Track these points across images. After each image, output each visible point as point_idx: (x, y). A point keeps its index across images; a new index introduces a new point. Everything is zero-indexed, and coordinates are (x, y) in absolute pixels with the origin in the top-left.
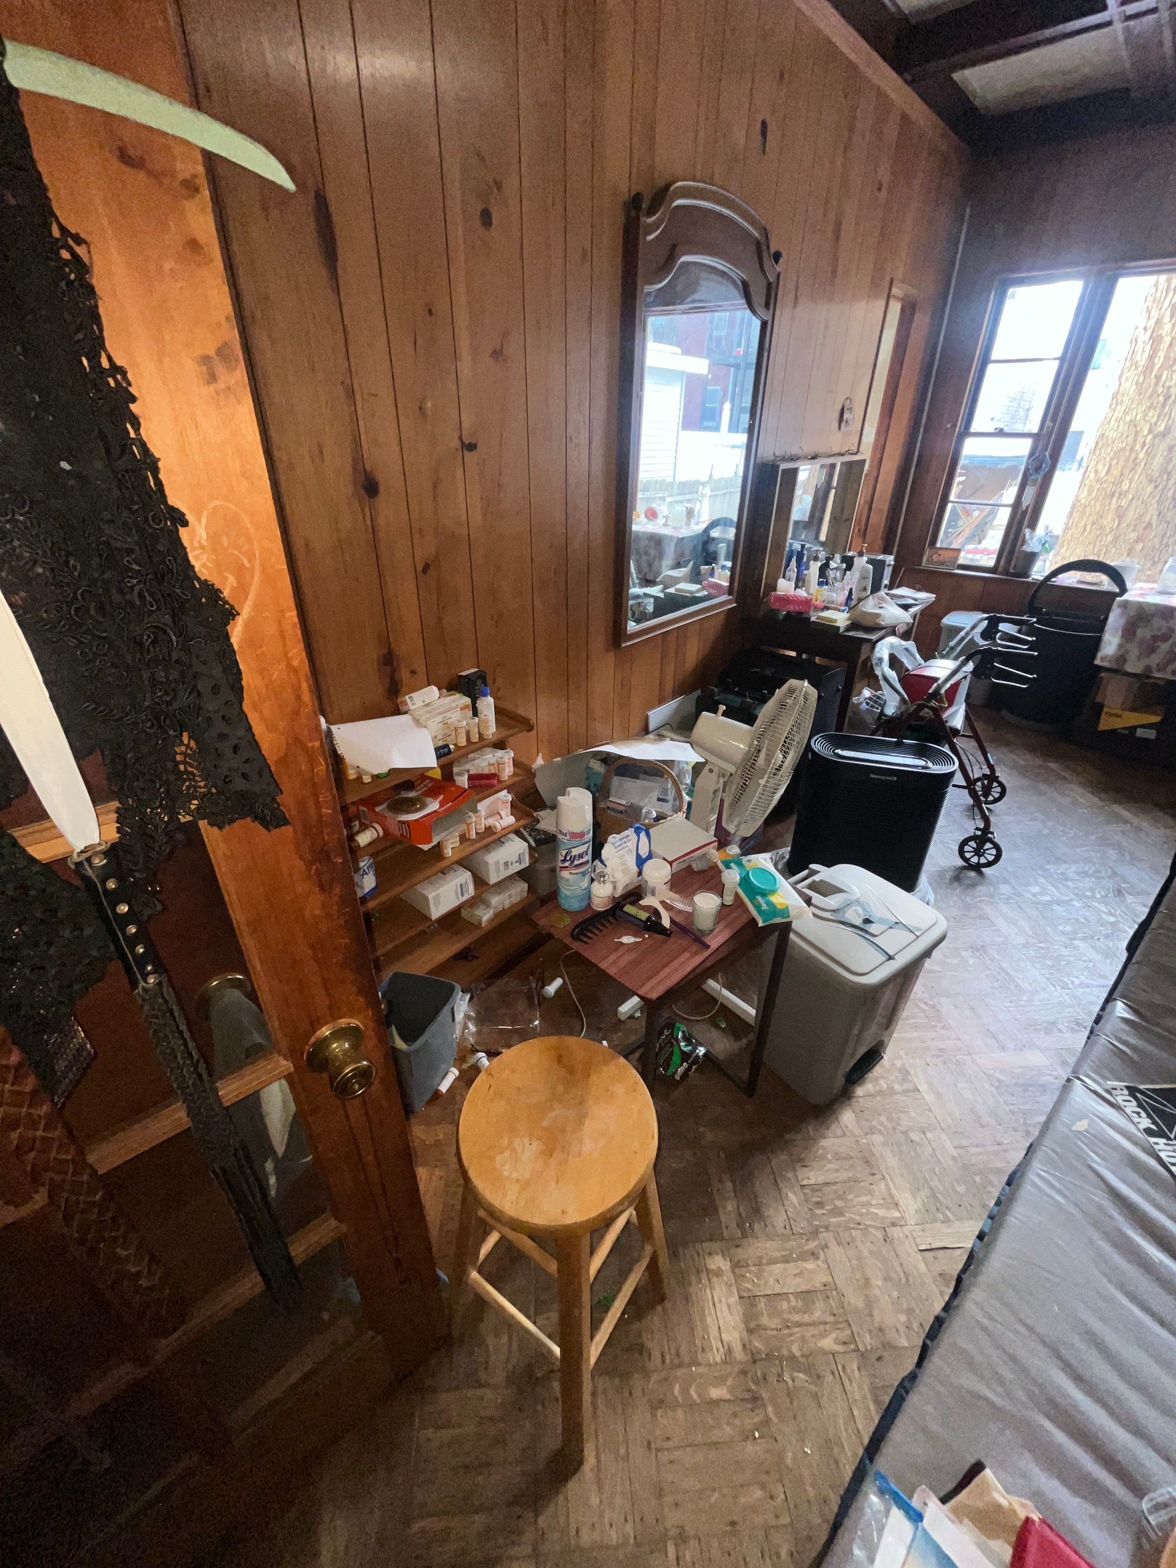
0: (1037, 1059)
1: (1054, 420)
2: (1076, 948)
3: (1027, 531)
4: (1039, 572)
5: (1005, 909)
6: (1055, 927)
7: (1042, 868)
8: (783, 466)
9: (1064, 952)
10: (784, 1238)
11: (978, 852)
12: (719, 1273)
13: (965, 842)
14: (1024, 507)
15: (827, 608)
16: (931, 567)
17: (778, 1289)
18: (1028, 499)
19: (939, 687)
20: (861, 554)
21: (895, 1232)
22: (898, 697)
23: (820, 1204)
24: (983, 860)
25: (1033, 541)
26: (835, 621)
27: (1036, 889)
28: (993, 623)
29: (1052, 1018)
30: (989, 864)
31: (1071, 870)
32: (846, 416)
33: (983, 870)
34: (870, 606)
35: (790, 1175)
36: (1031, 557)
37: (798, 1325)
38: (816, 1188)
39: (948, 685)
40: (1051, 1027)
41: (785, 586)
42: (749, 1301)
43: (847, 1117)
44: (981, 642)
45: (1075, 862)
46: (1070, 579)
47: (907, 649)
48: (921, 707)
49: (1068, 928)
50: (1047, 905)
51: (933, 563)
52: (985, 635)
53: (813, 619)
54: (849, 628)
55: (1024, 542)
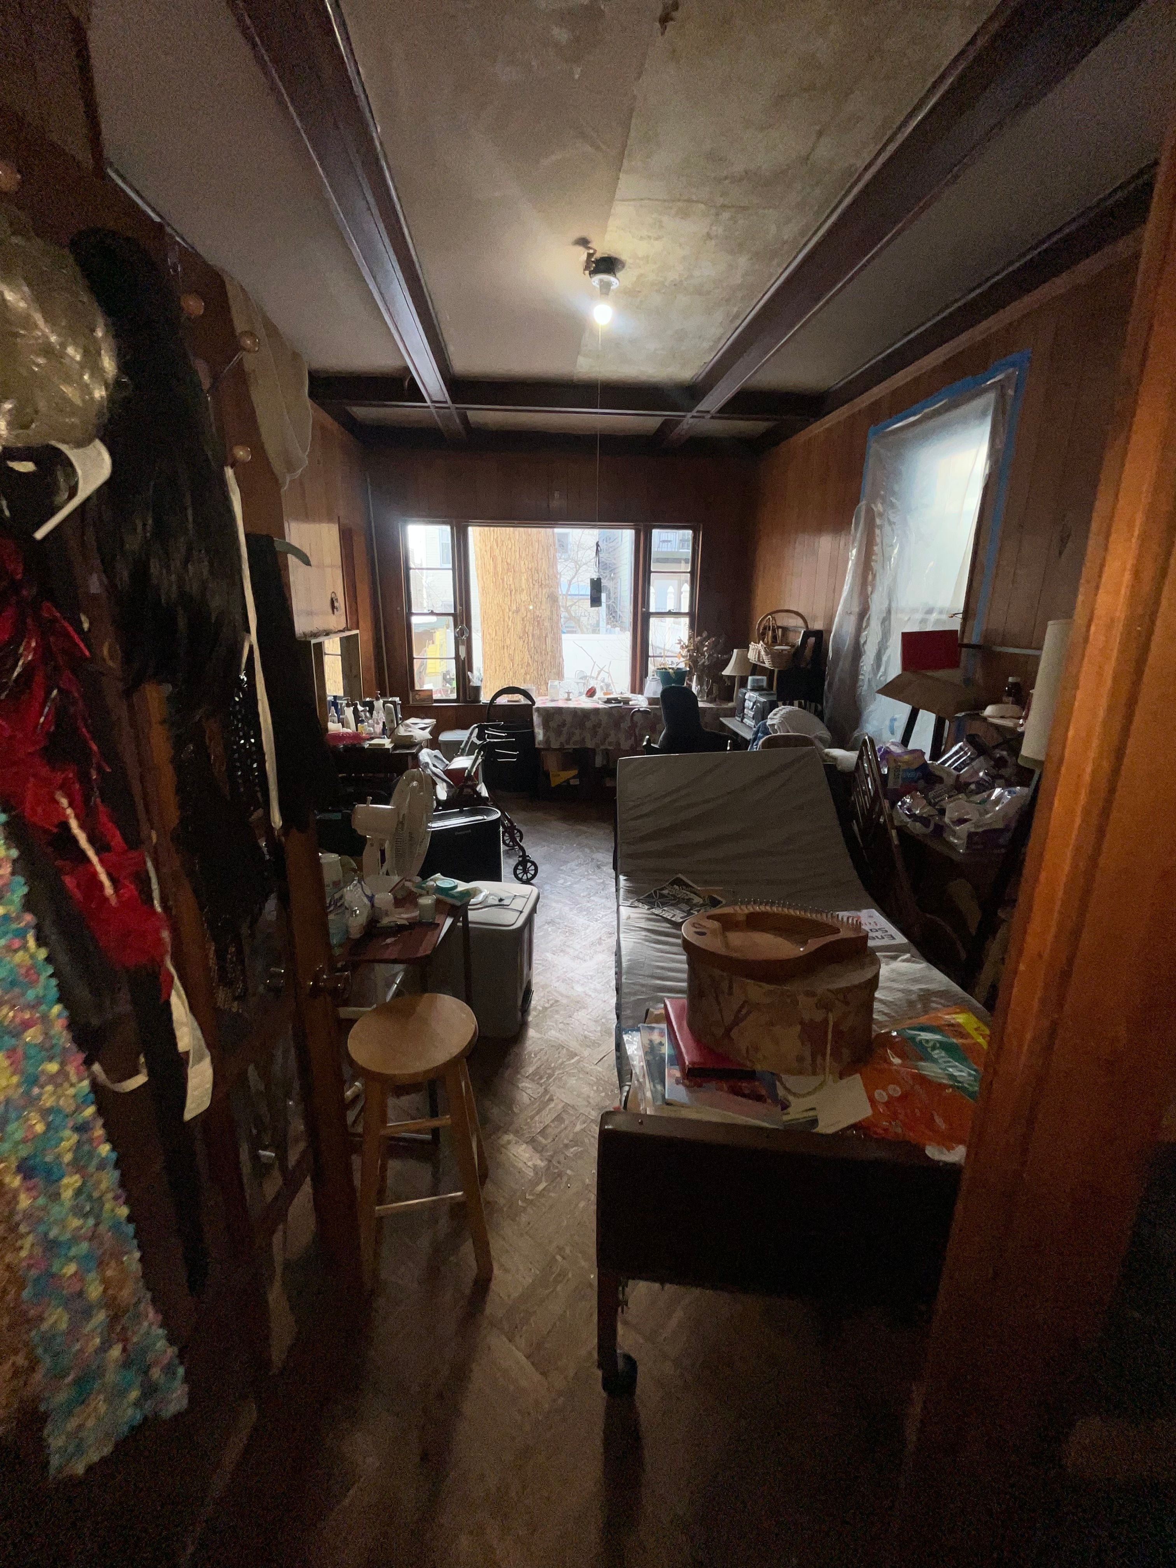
0: (601, 957)
1: (461, 605)
2: (593, 901)
3: (469, 673)
4: (485, 698)
5: (553, 897)
6: (579, 896)
7: (559, 869)
8: (313, 641)
9: (589, 905)
10: (533, 1103)
11: (525, 871)
12: (509, 1142)
13: (516, 869)
14: (462, 658)
15: (372, 738)
16: (416, 704)
17: (542, 1126)
18: (463, 654)
19: (470, 772)
20: (378, 699)
21: (581, 1064)
22: (445, 784)
23: (541, 1078)
24: (529, 876)
25: (476, 676)
26: (384, 745)
27: (561, 881)
28: (482, 729)
29: (598, 937)
30: (534, 876)
31: (572, 865)
32: (336, 604)
33: (532, 882)
34: (402, 731)
35: (519, 1076)
36: (477, 689)
37: (560, 1132)
38: (534, 1074)
39: (474, 770)
40: (600, 941)
41: (334, 727)
42: (532, 1141)
43: (532, 1033)
44: (479, 742)
45: (573, 861)
46: (503, 700)
47: (435, 756)
48: (462, 789)
49: (585, 894)
50: (570, 886)
51: (417, 701)
52: (479, 737)
53: (366, 746)
54: (394, 748)
55: (469, 681)
